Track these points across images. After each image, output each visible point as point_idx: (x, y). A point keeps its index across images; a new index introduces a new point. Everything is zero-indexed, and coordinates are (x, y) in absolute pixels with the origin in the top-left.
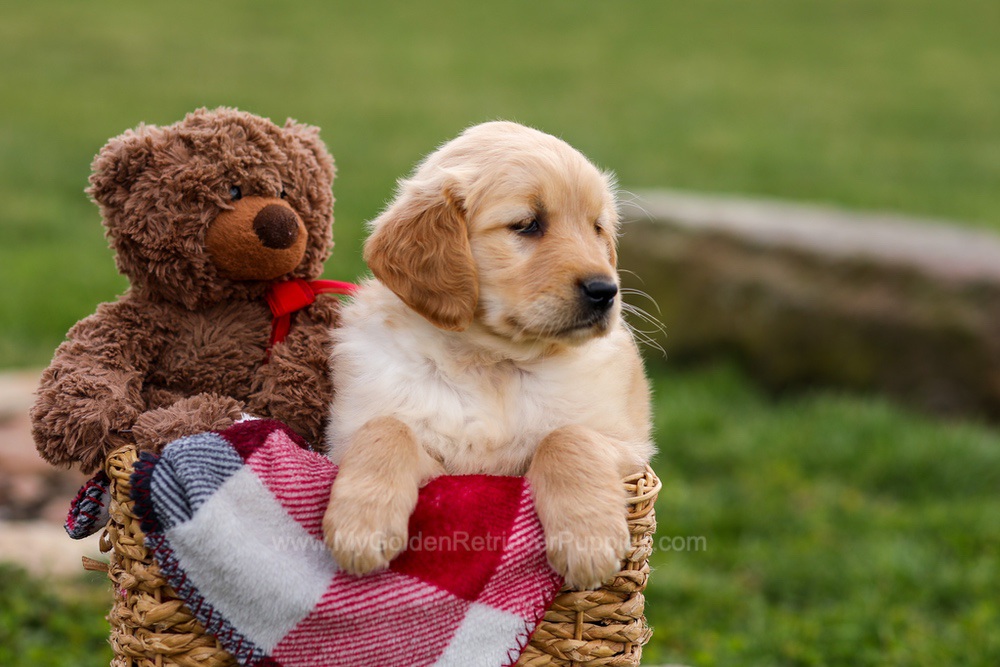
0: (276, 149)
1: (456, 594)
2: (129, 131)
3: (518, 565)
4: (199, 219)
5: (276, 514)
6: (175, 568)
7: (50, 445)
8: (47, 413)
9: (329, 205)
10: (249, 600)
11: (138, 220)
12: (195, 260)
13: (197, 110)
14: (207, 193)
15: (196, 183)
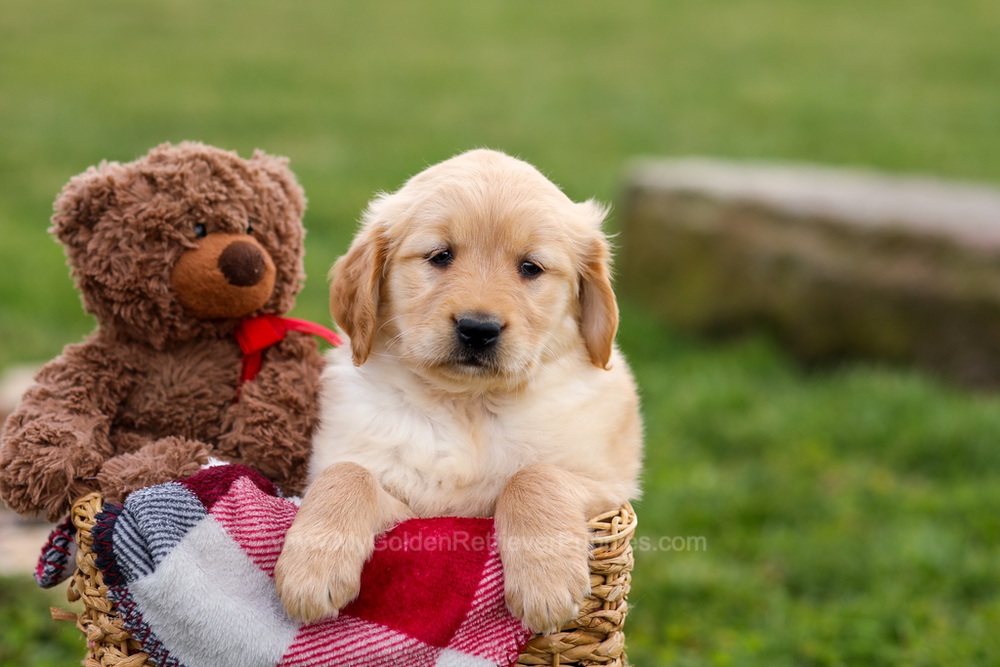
0: (241, 184)
1: (425, 641)
2: (92, 168)
3: (489, 610)
4: (163, 259)
5: (241, 564)
6: (139, 622)
7: (15, 494)
8: (10, 461)
9: (298, 239)
10: (214, 653)
11: (101, 261)
12: (160, 299)
13: (161, 145)
14: (170, 232)
15: (159, 222)
